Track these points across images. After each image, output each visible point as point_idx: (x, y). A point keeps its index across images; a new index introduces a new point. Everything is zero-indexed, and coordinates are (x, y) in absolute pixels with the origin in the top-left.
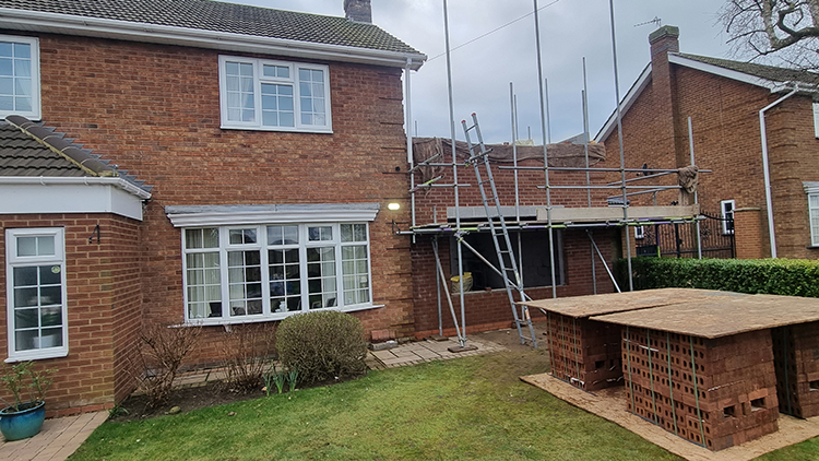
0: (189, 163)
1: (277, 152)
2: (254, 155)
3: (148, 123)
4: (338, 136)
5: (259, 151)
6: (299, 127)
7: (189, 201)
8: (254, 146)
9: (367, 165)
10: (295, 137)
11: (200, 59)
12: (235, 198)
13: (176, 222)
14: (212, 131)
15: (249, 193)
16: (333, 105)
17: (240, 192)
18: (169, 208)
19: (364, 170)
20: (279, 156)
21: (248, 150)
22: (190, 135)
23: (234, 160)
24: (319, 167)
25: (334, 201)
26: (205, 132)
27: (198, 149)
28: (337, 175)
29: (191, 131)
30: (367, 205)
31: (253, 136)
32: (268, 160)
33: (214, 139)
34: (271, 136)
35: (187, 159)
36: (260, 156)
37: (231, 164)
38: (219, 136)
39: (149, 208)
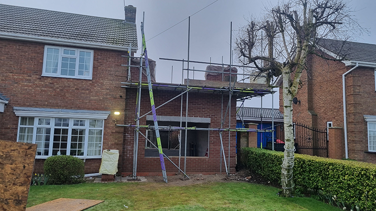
0: (26, 89)
1: (65, 87)
2: (55, 88)
3: (11, 73)
4: (94, 81)
5: (58, 86)
6: (77, 76)
7: (24, 105)
8: (55, 84)
9: (107, 94)
10: (75, 80)
11: (36, 47)
12: (44, 105)
13: (17, 113)
14: (38, 77)
15: (51, 103)
16: (94, 67)
17: (46, 103)
18: (15, 108)
19: (105, 96)
20: (66, 88)
21: (52, 85)
22: (28, 78)
23: (46, 89)
24: (84, 94)
25: (89, 109)
26: (34, 77)
27: (31, 84)
28: (92, 98)
29: (29, 76)
30: (104, 112)
31: (55, 79)
32: (60, 90)
33: (38, 80)
34: (63, 80)
35: (26, 88)
36: (58, 88)
37: (44, 91)
38: (40, 79)
39: (7, 107)
